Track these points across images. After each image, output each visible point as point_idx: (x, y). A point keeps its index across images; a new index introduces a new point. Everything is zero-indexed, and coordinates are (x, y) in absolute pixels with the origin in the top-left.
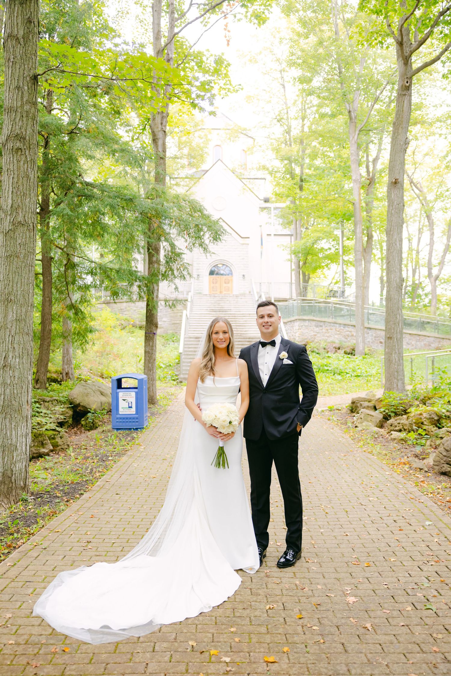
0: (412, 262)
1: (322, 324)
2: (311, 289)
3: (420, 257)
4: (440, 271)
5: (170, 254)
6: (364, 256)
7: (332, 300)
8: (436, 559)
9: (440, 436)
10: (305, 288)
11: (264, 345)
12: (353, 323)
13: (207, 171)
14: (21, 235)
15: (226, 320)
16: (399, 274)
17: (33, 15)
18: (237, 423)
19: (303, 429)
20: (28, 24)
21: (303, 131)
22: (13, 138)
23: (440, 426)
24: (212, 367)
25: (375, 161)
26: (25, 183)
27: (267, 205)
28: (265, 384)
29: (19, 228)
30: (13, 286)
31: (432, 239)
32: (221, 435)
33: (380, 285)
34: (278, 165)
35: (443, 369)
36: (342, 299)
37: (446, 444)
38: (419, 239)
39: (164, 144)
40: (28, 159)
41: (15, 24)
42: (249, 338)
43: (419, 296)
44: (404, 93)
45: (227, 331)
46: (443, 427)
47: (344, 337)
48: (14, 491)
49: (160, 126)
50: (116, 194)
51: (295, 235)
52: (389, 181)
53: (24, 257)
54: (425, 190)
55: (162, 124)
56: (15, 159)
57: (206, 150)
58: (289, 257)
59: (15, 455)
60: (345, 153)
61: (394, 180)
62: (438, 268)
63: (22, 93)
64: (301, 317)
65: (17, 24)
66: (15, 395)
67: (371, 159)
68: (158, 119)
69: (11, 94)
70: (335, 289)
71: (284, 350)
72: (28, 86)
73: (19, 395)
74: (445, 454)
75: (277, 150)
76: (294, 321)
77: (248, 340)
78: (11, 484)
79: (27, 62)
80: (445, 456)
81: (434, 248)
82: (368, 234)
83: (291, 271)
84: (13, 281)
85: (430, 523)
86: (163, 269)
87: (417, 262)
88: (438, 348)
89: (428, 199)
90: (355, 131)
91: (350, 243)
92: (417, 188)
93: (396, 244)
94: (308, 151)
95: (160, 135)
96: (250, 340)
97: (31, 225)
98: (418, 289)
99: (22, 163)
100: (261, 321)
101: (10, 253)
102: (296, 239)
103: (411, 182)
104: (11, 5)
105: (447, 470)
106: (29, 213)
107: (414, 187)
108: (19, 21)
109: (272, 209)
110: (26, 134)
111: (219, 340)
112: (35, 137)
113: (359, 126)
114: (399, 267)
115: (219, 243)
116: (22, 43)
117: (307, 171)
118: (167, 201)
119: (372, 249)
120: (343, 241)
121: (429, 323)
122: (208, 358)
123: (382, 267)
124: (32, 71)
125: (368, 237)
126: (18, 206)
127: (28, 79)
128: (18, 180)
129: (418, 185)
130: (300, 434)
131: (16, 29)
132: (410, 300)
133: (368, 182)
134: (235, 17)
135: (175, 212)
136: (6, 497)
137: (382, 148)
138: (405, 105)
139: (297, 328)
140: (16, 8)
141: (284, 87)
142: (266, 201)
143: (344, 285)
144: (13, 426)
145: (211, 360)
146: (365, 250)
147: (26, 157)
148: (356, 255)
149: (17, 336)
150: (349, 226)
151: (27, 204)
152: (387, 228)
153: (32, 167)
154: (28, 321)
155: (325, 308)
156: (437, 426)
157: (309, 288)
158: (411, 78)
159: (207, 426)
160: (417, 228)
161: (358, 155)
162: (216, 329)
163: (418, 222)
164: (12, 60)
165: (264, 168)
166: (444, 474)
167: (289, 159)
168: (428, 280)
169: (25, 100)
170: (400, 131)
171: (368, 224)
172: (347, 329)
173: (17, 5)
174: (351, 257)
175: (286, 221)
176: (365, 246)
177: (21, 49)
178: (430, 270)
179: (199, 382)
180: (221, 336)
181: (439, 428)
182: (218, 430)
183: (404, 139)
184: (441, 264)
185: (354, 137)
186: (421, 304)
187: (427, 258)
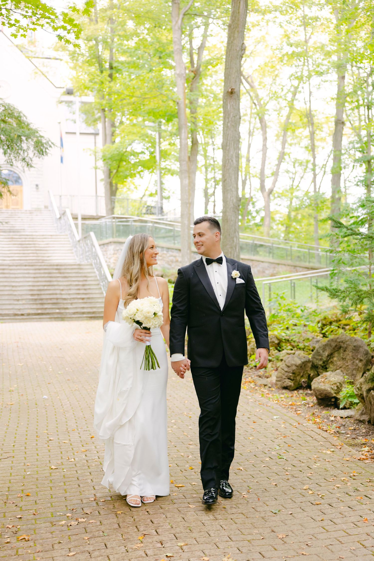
0: (241, 172)
3: (251, 164)
4: (274, 183)
8: (284, 436)
9: (281, 358)
10: (113, 203)
11: (208, 262)
12: (178, 246)
16: (235, 193)
23: (280, 349)
25: (200, 49)
27: (70, 98)
31: (265, 145)
33: (205, 199)
35: (281, 295)
36: (160, 217)
37: (287, 361)
42: (57, 265)
43: (250, 213)
46: (283, 350)
47: (168, 262)
52: (225, 90)
54: (256, 84)
61: (230, 90)
62: (272, 180)
64: (116, 239)
74: (286, 369)
76: (108, 244)
77: (56, 267)
80: (286, 372)
81: (267, 154)
82: (193, 138)
85: (277, 417)
87: (247, 172)
88: (273, 275)
90: (179, 14)
92: (248, 82)
93: (232, 161)
96: (58, 267)
98: (248, 204)
102: (105, 141)
105: (288, 385)
113: (183, 10)
114: (235, 186)
115: (45, 157)
117: (117, 57)
120: (160, 144)
121: (261, 246)
125: (192, 141)
129: (249, 80)
133: (192, 75)
137: (208, 33)
138: (241, 7)
139: (112, 252)
142: (69, 92)
143: (162, 198)
146: (189, 159)
155: (141, 227)
156: (277, 349)
161: (181, 41)
166: (286, 388)
168: (260, 193)
170: (236, 36)
171: (193, 126)
172: (170, 253)
178: (262, 180)
181: (280, 351)
183: (240, 45)
184: (276, 174)
185: (177, 22)
186: (253, 222)
187: (259, 167)
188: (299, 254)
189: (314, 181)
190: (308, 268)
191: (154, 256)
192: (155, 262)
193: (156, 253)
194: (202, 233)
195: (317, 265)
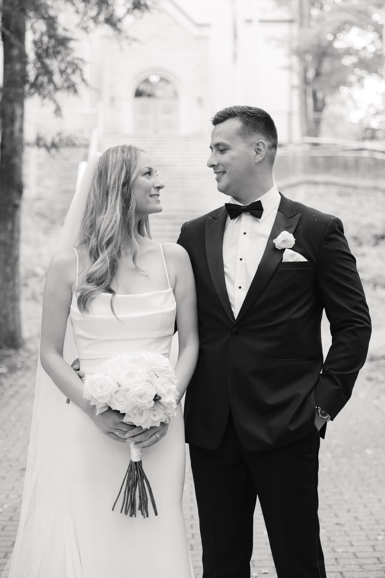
1: (350, 190)
5: (45, 39)
7: (368, 145)
18: (174, 401)
19: (329, 423)
28: (236, 310)
32: (135, 431)
58: (286, 62)
71: (287, 229)
86: (32, 72)
130: (322, 433)
155: (356, 159)
159: (98, 412)
179: (74, 308)
182: (125, 420)
191: (154, 192)
192: (158, 206)
193: (158, 185)
194: (223, 144)
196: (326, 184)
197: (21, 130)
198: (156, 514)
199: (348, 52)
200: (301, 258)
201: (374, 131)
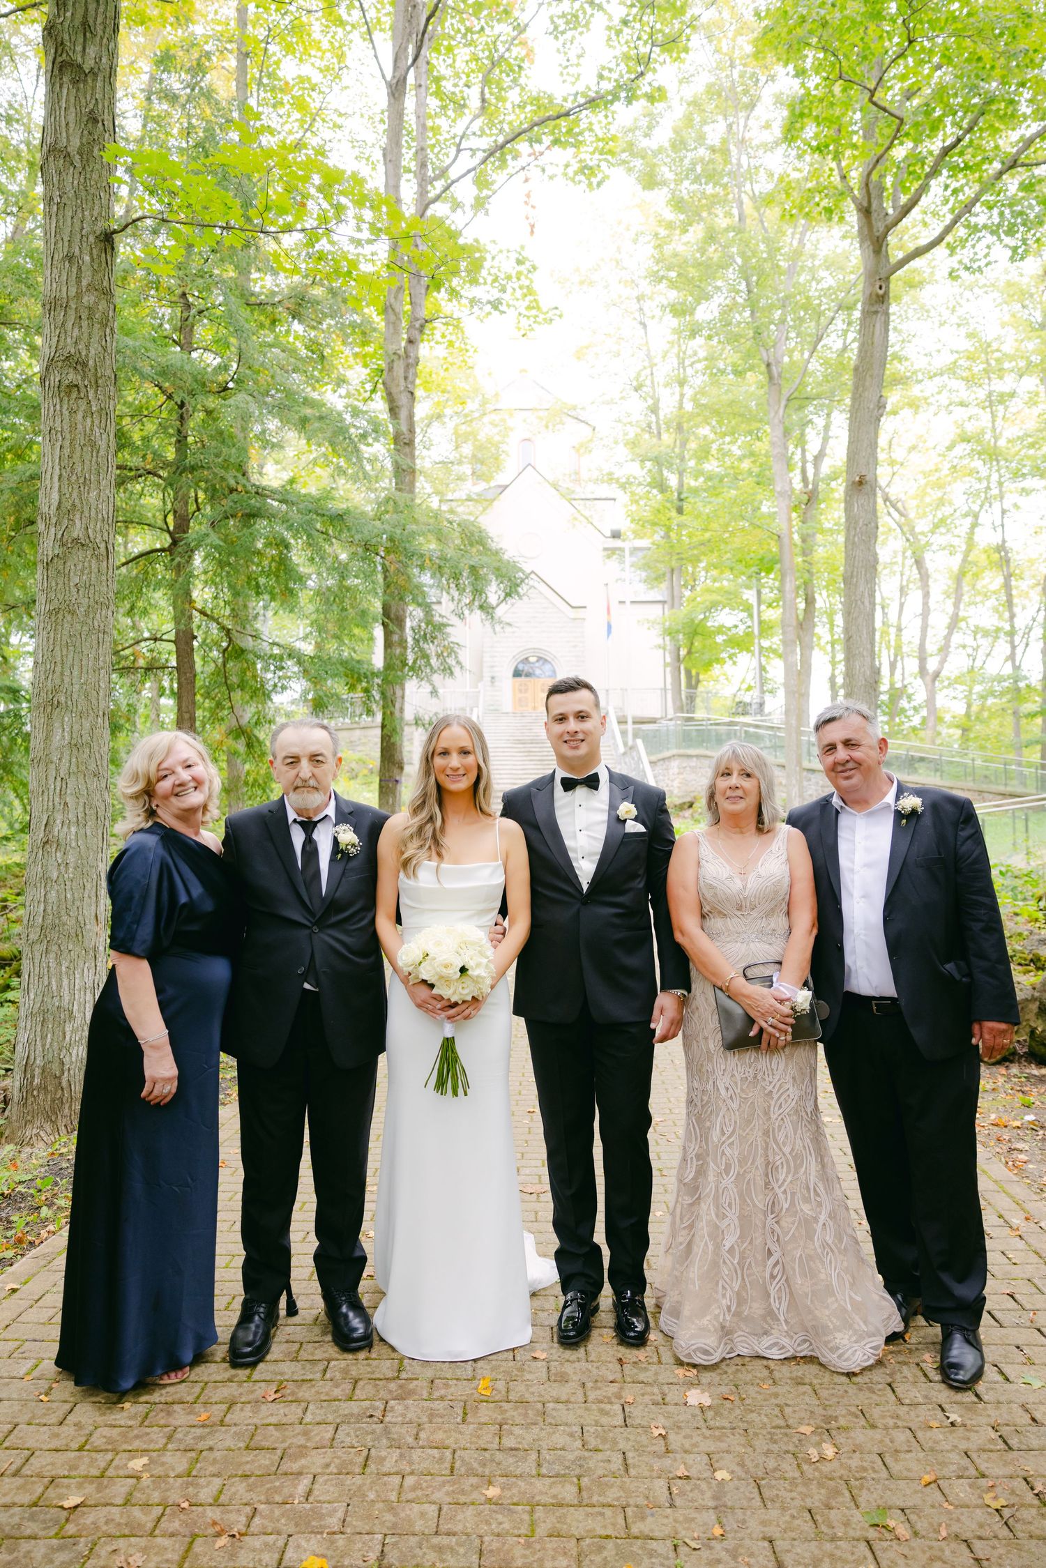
0: (888, 648)
2: (702, 701)
3: (903, 638)
4: (943, 662)
5: (423, 625)
6: (799, 637)
7: (740, 719)
10: (691, 698)
11: (569, 785)
12: (782, 761)
13: (506, 487)
14: (79, 567)
15: (469, 720)
16: (868, 659)
17: (100, 106)
20: (90, 125)
21: (681, 407)
22: (60, 364)
24: (434, 837)
25: (818, 459)
26: (87, 457)
27: (617, 543)
29: (74, 551)
30: (62, 674)
31: (925, 604)
33: (831, 692)
34: (638, 471)
36: (759, 717)
38: (902, 605)
39: (411, 416)
40: (94, 409)
41: (63, 124)
43: (903, 711)
44: (874, 309)
45: (470, 748)
48: (67, 1106)
49: (402, 382)
50: (310, 506)
51: (670, 602)
52: (848, 480)
53: (87, 614)
54: (912, 515)
55: (406, 378)
56: (65, 407)
57: (504, 447)
58: (660, 641)
59: (68, 1028)
60: (762, 447)
61: (857, 479)
62: (938, 658)
63: (80, 269)
64: (682, 751)
65: (67, 124)
66: (69, 903)
67: (809, 457)
68: (399, 368)
69: (55, 271)
70: (747, 699)
72: (91, 254)
73: (78, 903)
75: (633, 444)
78: (60, 1092)
79: (90, 204)
81: (930, 622)
82: (806, 595)
83: (666, 665)
84: (62, 664)
86: (410, 656)
87: (899, 648)
89: (917, 530)
90: (779, 401)
91: (773, 615)
92: (897, 510)
93: (863, 603)
94: (692, 445)
95: (403, 399)
97: (103, 546)
98: (900, 697)
99: (80, 415)
100: (559, 728)
101: (55, 604)
102: (672, 606)
103: (886, 499)
104: (53, 85)
106: (96, 520)
107: (892, 510)
108: (72, 118)
109: (627, 553)
110: (87, 356)
111: (449, 772)
112: (108, 362)
113: (785, 392)
114: (869, 647)
116: (78, 165)
117: (690, 482)
118: (416, 521)
119: (814, 626)
120: (759, 612)
121: (922, 759)
122: (424, 814)
123: (833, 657)
124: (99, 224)
125: (806, 600)
126: (73, 505)
127: (92, 239)
128: (72, 452)
129: (899, 505)
131: (64, 135)
132: (885, 718)
133: (805, 498)
134: (543, 170)
135: (430, 546)
136: (49, 1119)
137: (830, 434)
138: (877, 333)
139: (676, 770)
140: (65, 91)
141: (644, 325)
142: (616, 535)
143: (763, 692)
144: (64, 969)
145: (431, 819)
146: (801, 625)
147: (89, 403)
148: (784, 633)
149: (73, 778)
150: (770, 580)
151: (92, 501)
152: (846, 571)
153: (103, 425)
154: (96, 748)
155: (729, 733)
157: (698, 700)
158: (887, 279)
160: (898, 585)
161: (786, 448)
162: (443, 744)
163: (898, 574)
164: (57, 200)
165: (610, 478)
167: (657, 461)
168: (919, 681)
169: (84, 283)
170: (867, 384)
171: (806, 576)
173: (65, 86)
174: (775, 641)
175: (653, 576)
176: (801, 617)
177: (76, 176)
178: (923, 661)
180: (455, 761)
183: (875, 399)
184: (944, 650)
185: (776, 413)
186: (907, 725)
187: (917, 641)
188: (987, 773)
189: (1012, 657)
190: (1004, 795)
195: (1019, 790)
196: (697, 756)
197: (402, 710)
198: (466, 1094)
199: (720, 630)
200: (640, 828)
201: (746, 705)
